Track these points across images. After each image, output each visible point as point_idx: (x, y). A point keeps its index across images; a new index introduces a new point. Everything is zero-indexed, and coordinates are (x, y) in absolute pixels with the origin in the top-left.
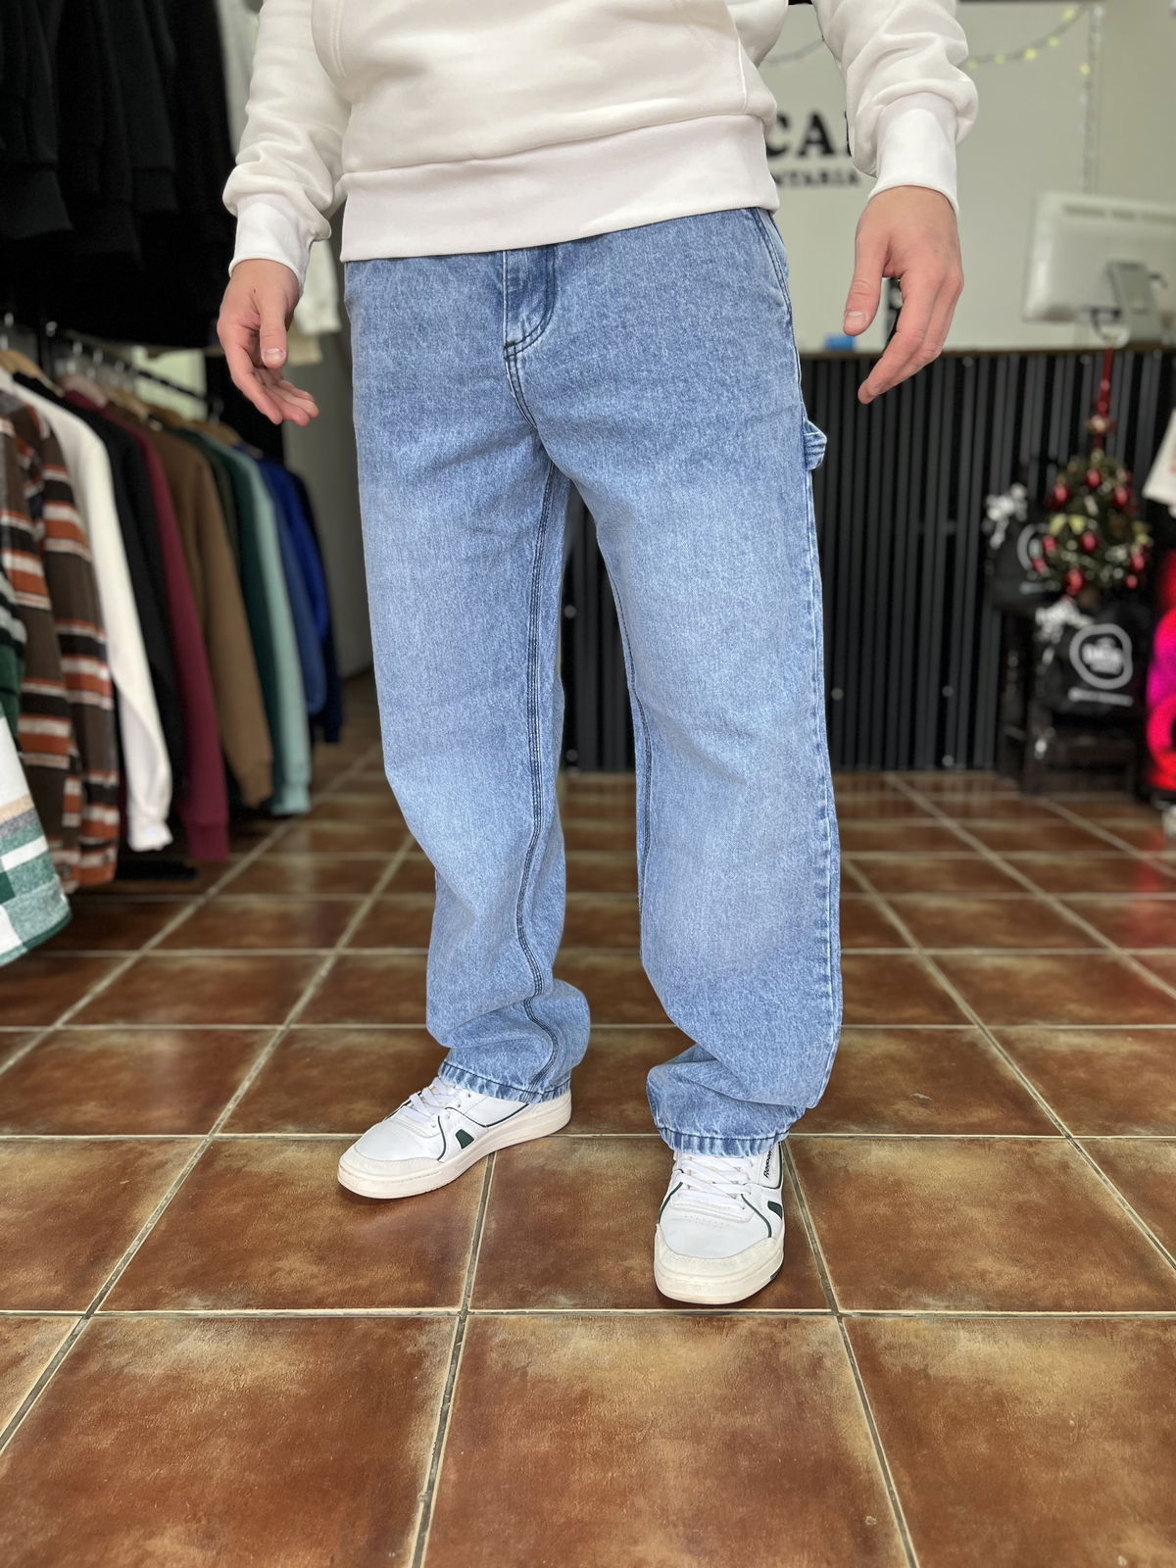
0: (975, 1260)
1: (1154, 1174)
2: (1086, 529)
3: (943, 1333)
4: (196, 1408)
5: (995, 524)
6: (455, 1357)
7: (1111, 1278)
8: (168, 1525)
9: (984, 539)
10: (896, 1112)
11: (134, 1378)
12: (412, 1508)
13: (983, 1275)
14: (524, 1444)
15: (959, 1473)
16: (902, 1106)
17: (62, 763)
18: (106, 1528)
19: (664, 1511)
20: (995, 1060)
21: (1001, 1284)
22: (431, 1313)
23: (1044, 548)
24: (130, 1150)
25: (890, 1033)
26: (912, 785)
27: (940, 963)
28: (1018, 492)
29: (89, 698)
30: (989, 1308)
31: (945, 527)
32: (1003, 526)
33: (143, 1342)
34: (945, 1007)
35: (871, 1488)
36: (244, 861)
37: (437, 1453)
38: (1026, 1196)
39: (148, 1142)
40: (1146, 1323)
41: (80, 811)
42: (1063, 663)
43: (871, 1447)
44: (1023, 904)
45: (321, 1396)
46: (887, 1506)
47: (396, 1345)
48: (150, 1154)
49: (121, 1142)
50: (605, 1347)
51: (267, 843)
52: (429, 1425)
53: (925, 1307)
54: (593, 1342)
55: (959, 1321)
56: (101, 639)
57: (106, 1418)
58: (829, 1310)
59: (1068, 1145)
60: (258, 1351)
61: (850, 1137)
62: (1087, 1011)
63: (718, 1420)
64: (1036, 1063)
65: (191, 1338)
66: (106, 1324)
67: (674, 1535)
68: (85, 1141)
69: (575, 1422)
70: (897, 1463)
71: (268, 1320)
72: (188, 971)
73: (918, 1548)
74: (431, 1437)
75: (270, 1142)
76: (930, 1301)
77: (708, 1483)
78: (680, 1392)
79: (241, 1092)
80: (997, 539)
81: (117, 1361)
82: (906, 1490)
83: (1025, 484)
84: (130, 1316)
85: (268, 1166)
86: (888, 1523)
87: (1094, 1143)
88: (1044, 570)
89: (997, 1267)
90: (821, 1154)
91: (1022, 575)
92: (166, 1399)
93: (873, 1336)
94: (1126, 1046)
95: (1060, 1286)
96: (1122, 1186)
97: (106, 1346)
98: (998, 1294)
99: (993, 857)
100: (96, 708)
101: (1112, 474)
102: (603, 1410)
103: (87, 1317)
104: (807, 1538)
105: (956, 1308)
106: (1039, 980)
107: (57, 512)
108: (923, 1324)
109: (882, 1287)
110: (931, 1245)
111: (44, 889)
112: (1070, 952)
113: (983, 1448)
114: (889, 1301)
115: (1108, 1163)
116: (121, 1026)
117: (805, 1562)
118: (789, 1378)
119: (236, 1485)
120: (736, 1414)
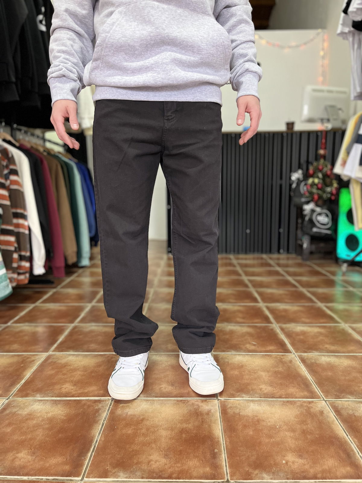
0: (260, 386)
1: (316, 363)
2: (319, 183)
3: (246, 404)
4: (34, 422)
5: (293, 181)
6: (109, 410)
7: (297, 390)
8: (23, 450)
9: (291, 185)
10: (246, 348)
11: (18, 414)
12: (91, 446)
13: (261, 389)
14: (124, 431)
15: (243, 439)
16: (248, 346)
17: (12, 249)
18: (7, 451)
19: (160, 448)
20: (278, 334)
21: (265, 391)
22: (103, 399)
23: (307, 188)
24: (25, 357)
25: (249, 326)
26: (271, 258)
27: (268, 308)
28: (300, 172)
29: (21, 230)
30: (261, 398)
31: (279, 182)
32: (296, 182)
33: (22, 405)
34: (267, 319)
35: (218, 442)
36: (68, 280)
37: (99, 433)
38: (278, 369)
39: (30, 355)
40: (304, 402)
41: (17, 262)
42: (311, 221)
43: (220, 432)
44: (296, 291)
45: (70, 419)
46: (221, 447)
47: (92, 407)
48: (31, 358)
49: (23, 355)
50: (151, 407)
51: (76, 275)
52: (98, 426)
53: (243, 397)
54: (147, 406)
55: (252, 401)
56: (25, 213)
57: (10, 424)
58: (216, 398)
59: (293, 356)
60: (54, 408)
61: (232, 354)
62: (307, 320)
63: (179, 425)
64: (289, 335)
65: (36, 405)
66: (13, 401)
67: (161, 454)
68: (12, 355)
69: (139, 426)
70: (226, 436)
71: (58, 400)
72: (48, 310)
73: (228, 458)
74: (99, 429)
75: (65, 355)
76: (244, 396)
77: (173, 441)
78: (170, 418)
79: (59, 342)
80: (294, 186)
81: (14, 410)
82: (228, 443)
83: (302, 169)
84: (20, 399)
85: (63, 361)
86: (221, 451)
87: (301, 355)
88: (307, 194)
89: (266, 387)
90: (222, 358)
91: (301, 195)
92: (27, 420)
93: (227, 404)
94: (316, 330)
95: (283, 392)
96: (306, 367)
97: (12, 406)
98: (264, 394)
99: (290, 279)
100: (23, 233)
101: (326, 166)
102: (148, 423)
103: (8, 399)
104: (198, 455)
105: (251, 398)
106: (295, 312)
107: (13, 178)
108: (242, 401)
109: (232, 392)
110: (248, 382)
111: (4, 283)
112: (307, 304)
113: (251, 433)
114: (233, 396)
115: (303, 361)
116: (27, 324)
117: (196, 461)
118: (201, 415)
119: (43, 441)
120: (184, 424)
